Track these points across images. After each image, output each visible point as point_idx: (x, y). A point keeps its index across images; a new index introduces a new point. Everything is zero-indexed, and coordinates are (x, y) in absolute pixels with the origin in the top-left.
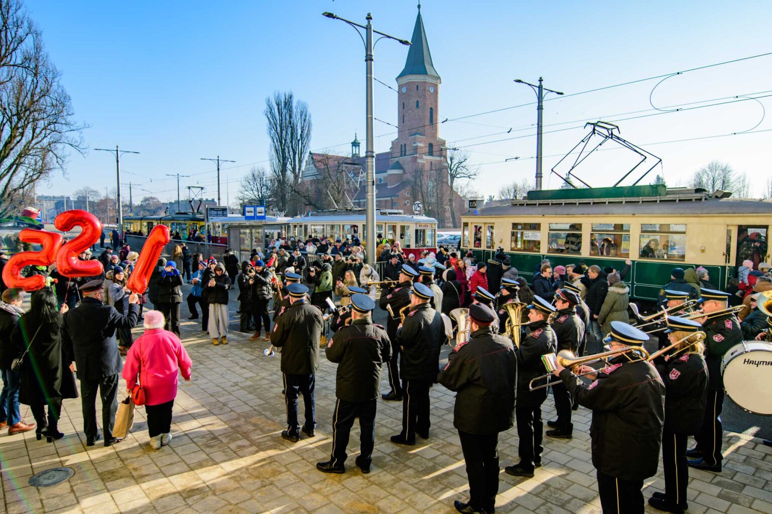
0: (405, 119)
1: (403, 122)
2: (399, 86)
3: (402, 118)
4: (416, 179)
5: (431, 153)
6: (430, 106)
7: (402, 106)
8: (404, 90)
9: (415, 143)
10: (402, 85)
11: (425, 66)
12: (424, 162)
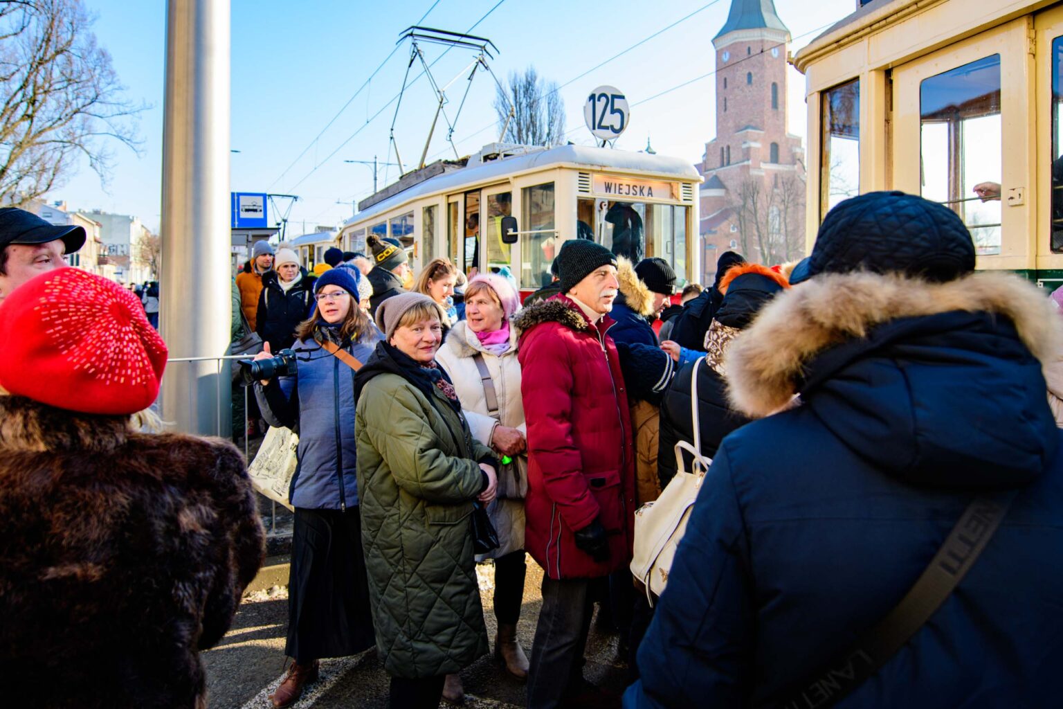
0: (728, 104)
1: (726, 110)
2: (717, 52)
3: (723, 105)
4: (745, 199)
5: (775, 158)
6: (773, 81)
7: (723, 84)
8: (726, 58)
9: (745, 143)
10: (722, 50)
11: (762, 16)
12: (763, 174)
